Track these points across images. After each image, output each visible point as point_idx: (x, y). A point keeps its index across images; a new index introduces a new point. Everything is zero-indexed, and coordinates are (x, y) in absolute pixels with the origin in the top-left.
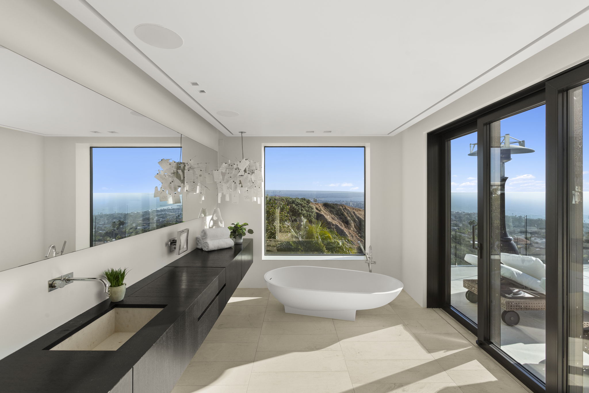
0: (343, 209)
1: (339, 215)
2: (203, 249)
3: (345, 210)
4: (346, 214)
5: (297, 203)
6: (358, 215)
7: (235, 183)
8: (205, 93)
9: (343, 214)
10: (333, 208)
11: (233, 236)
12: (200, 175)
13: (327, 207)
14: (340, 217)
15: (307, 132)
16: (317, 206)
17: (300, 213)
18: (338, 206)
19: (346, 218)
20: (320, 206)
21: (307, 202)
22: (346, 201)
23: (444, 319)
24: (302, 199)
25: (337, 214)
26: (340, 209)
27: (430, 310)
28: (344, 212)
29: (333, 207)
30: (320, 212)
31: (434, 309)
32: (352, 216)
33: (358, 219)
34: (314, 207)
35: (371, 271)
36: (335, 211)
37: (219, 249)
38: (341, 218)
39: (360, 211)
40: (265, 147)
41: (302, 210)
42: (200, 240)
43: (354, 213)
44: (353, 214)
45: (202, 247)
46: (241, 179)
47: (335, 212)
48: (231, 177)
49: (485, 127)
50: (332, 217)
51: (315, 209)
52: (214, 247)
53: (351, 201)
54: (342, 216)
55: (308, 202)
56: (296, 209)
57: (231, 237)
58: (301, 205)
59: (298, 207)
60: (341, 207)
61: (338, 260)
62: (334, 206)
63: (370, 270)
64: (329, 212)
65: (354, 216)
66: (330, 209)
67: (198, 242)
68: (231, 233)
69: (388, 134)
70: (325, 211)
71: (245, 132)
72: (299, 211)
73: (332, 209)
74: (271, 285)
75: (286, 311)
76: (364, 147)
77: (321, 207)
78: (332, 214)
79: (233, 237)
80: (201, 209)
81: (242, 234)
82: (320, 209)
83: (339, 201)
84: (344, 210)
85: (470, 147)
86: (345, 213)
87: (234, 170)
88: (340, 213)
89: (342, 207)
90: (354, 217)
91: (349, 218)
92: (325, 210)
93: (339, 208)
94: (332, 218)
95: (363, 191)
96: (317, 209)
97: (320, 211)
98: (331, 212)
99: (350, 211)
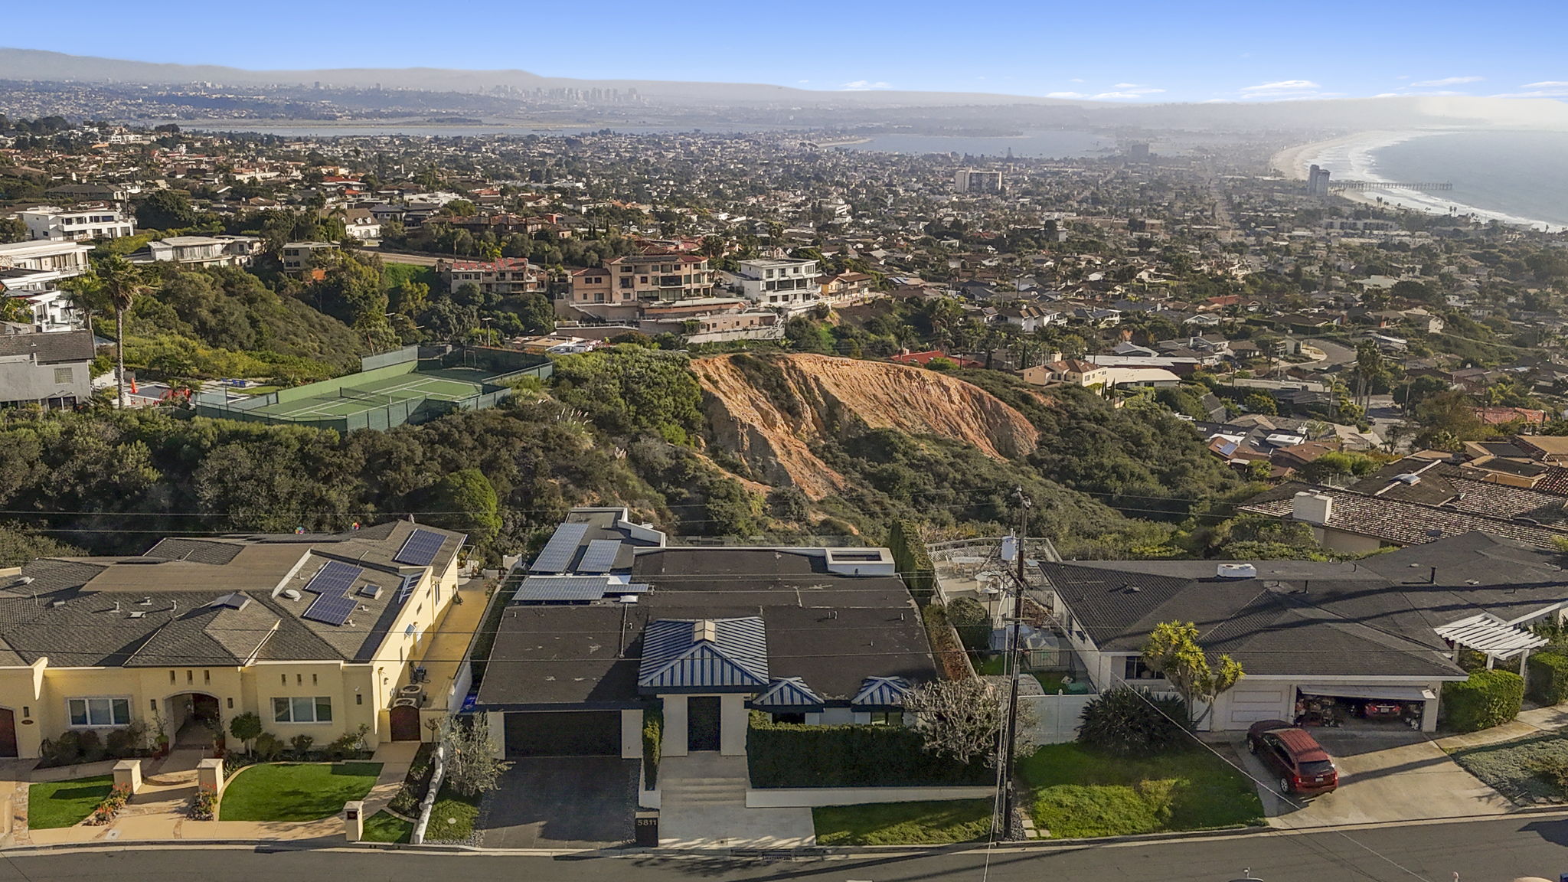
0: (787, 369)
1: (772, 390)
3: (792, 373)
4: (792, 385)
6: (827, 387)
9: (783, 387)
10: (758, 369)
13: (741, 367)
14: (773, 394)
16: (710, 370)
18: (774, 361)
19: (791, 397)
20: (718, 367)
25: (765, 386)
26: (777, 371)
28: (787, 380)
29: (757, 365)
30: (718, 389)
32: (810, 390)
33: (825, 400)
34: (700, 373)
36: (760, 378)
38: (776, 399)
43: (816, 379)
44: (813, 385)
47: (761, 382)
50: (749, 397)
51: (703, 379)
54: (779, 392)
60: (781, 364)
62: (759, 363)
64: (745, 380)
65: (816, 389)
66: (747, 371)
70: (731, 381)
73: (753, 372)
77: (722, 368)
78: (751, 388)
82: (716, 376)
84: (789, 374)
86: (790, 381)
88: (775, 384)
89: (786, 363)
90: (814, 392)
91: (798, 397)
92: (734, 378)
93: (774, 367)
94: (750, 399)
96: (708, 377)
97: (715, 383)
98: (750, 380)
99: (805, 373)
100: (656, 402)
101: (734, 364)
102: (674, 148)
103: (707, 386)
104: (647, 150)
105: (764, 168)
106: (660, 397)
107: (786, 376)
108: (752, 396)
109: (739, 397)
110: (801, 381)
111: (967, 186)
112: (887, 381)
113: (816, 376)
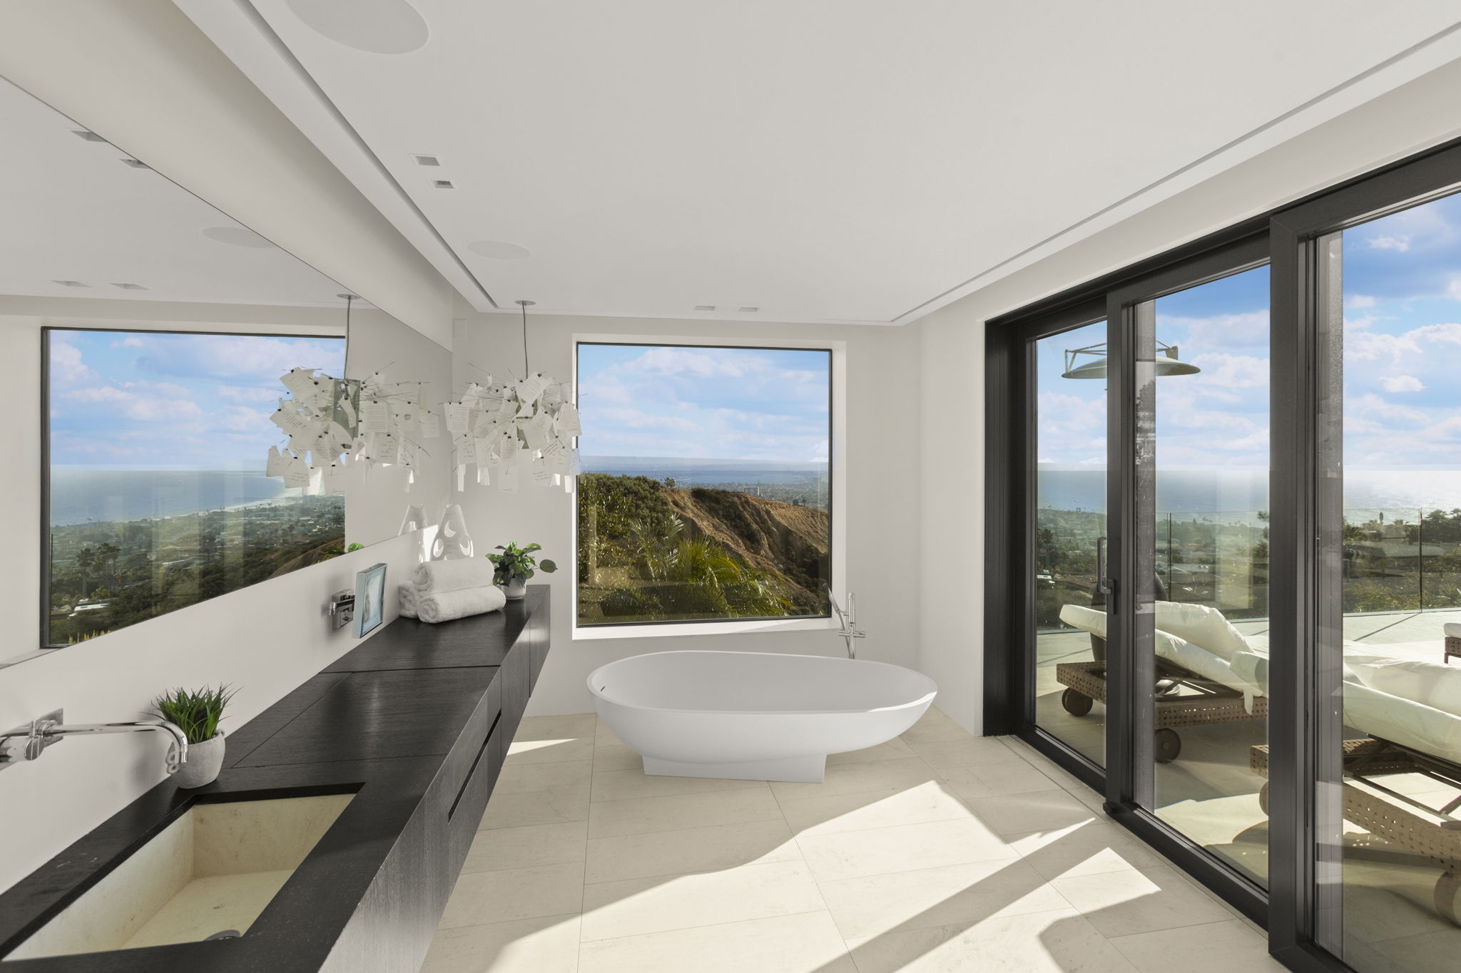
0: (742, 504)
1: (732, 520)
2: (422, 619)
3: (746, 506)
4: (748, 516)
5: (626, 488)
6: (778, 518)
7: (509, 437)
8: (452, 188)
9: (740, 517)
10: (717, 501)
11: (502, 578)
12: (406, 415)
13: (702, 500)
14: (733, 523)
15: (698, 308)
16: (677, 498)
18: (729, 496)
19: (748, 525)
20: (683, 498)
21: (652, 488)
22: (746, 485)
23: (1025, 760)
24: (638, 479)
26: (733, 505)
27: (991, 741)
29: (717, 499)
30: (684, 512)
31: (999, 737)
32: (764, 522)
33: (778, 529)
34: (670, 499)
35: (853, 656)
36: (720, 509)
37: (466, 615)
38: (736, 527)
39: (783, 508)
40: (578, 343)
41: (637, 507)
42: (411, 594)
43: (768, 512)
44: (766, 517)
45: (416, 611)
46: (524, 426)
47: (721, 512)
48: (495, 422)
49: (1125, 312)
50: (713, 524)
51: (671, 504)
52: (452, 613)
53: (759, 485)
54: (738, 521)
55: (655, 486)
57: (495, 583)
58: (636, 493)
60: (736, 499)
61: (768, 633)
62: (718, 496)
63: (852, 653)
64: (706, 510)
65: (768, 520)
66: (708, 504)
67: (402, 600)
68: (496, 570)
69: (892, 321)
70: (696, 510)
71: (532, 303)
73: (713, 504)
74: (607, 704)
75: (647, 770)
76: (830, 351)
77: (686, 499)
78: (713, 517)
79: (502, 582)
80: (409, 507)
81: (525, 573)
82: (683, 505)
83: (729, 484)
84: (743, 507)
85: (1066, 357)
86: (745, 512)
87: (504, 402)
88: (733, 515)
89: (739, 498)
90: (767, 522)
91: (755, 526)
92: (697, 508)
93: (731, 500)
94: (714, 526)
95: (827, 460)
96: (676, 504)
97: (683, 509)
98: (712, 512)
99: (758, 507)
107: (742, 509)
112: (814, 522)
113: (767, 509)
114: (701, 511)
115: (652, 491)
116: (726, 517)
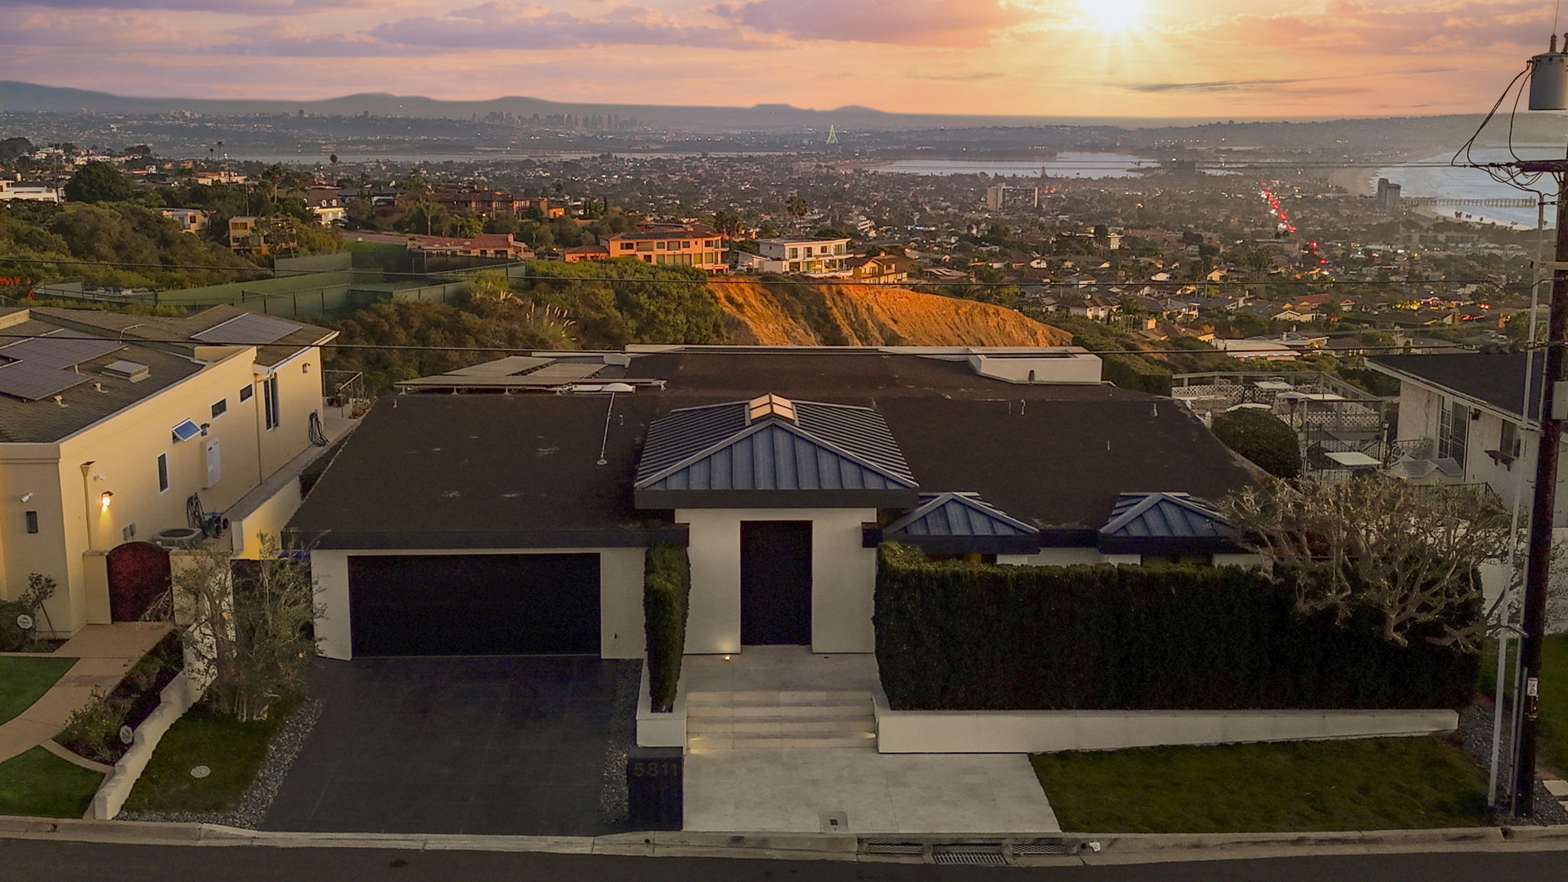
0: (832, 296)
1: (813, 320)
3: (838, 299)
4: (837, 315)
6: (883, 318)
9: (826, 316)
14: (814, 325)
16: (733, 291)
17: (661, 321)
19: (836, 328)
20: (742, 290)
26: (818, 298)
28: (831, 308)
30: (743, 313)
33: (881, 334)
34: (720, 294)
38: (818, 330)
43: (869, 309)
44: (866, 316)
50: (784, 327)
51: (723, 300)
54: (822, 322)
56: (649, 310)
58: (665, 295)
59: (657, 302)
60: (824, 288)
65: (868, 321)
72: (657, 317)
77: (748, 291)
82: (740, 300)
84: (833, 302)
86: (835, 310)
88: (816, 313)
90: (867, 324)
91: (846, 330)
92: (763, 304)
94: (785, 331)
96: (731, 300)
97: (739, 307)
99: (854, 302)
100: (662, 316)
101: (765, 287)
102: (681, 170)
103: (729, 309)
104: (651, 172)
105: (778, 189)
106: (667, 312)
107: (830, 304)
108: (786, 326)
109: (771, 326)
110: (850, 310)
111: (999, 206)
112: (957, 320)
113: (868, 305)
114: (769, 308)
115: (694, 285)
116: (808, 315)
